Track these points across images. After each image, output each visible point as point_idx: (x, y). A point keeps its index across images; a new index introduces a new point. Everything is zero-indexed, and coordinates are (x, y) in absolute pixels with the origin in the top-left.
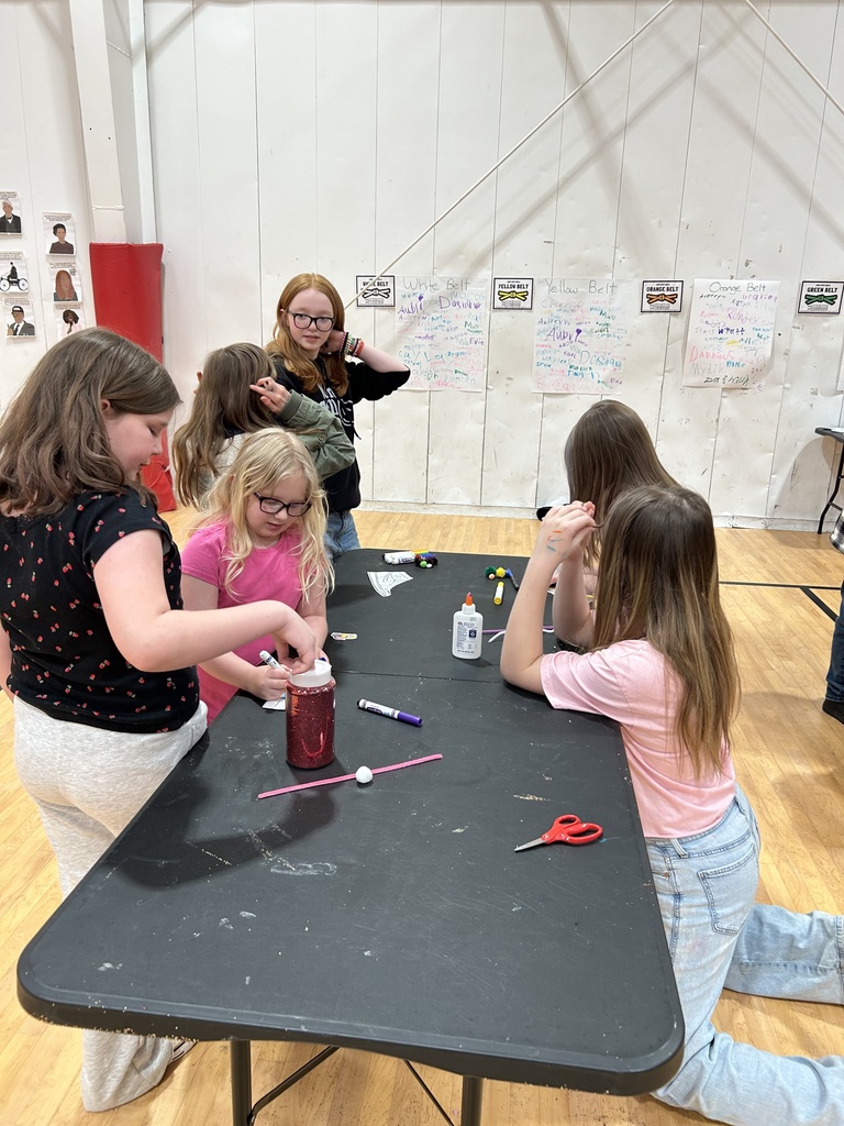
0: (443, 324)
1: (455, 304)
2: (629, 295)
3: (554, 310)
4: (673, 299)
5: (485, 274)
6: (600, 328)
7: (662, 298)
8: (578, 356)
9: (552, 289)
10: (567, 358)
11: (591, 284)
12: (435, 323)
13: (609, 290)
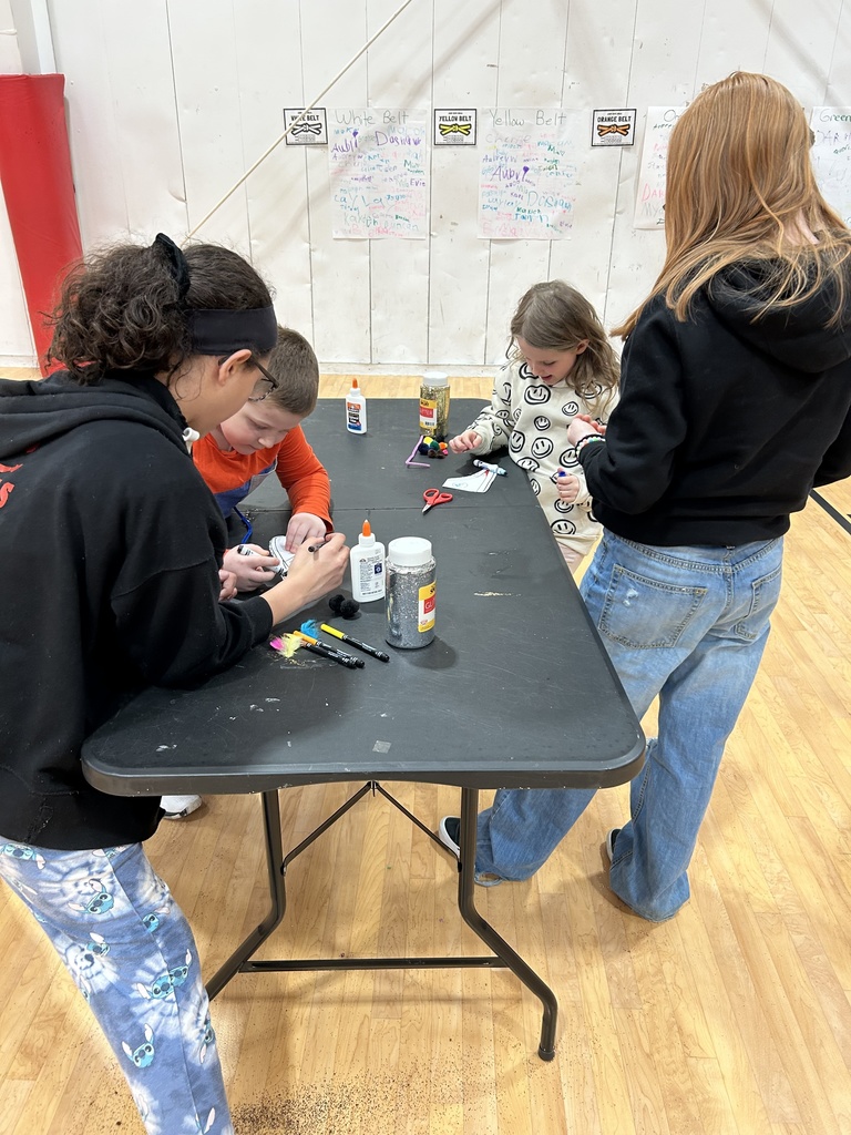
0: (381, 163)
1: (394, 140)
2: (580, 126)
3: (500, 144)
4: (625, 131)
5: (424, 105)
6: (549, 164)
7: (613, 129)
8: (526, 196)
9: (497, 121)
10: (514, 199)
11: (539, 114)
12: (373, 163)
13: (558, 120)
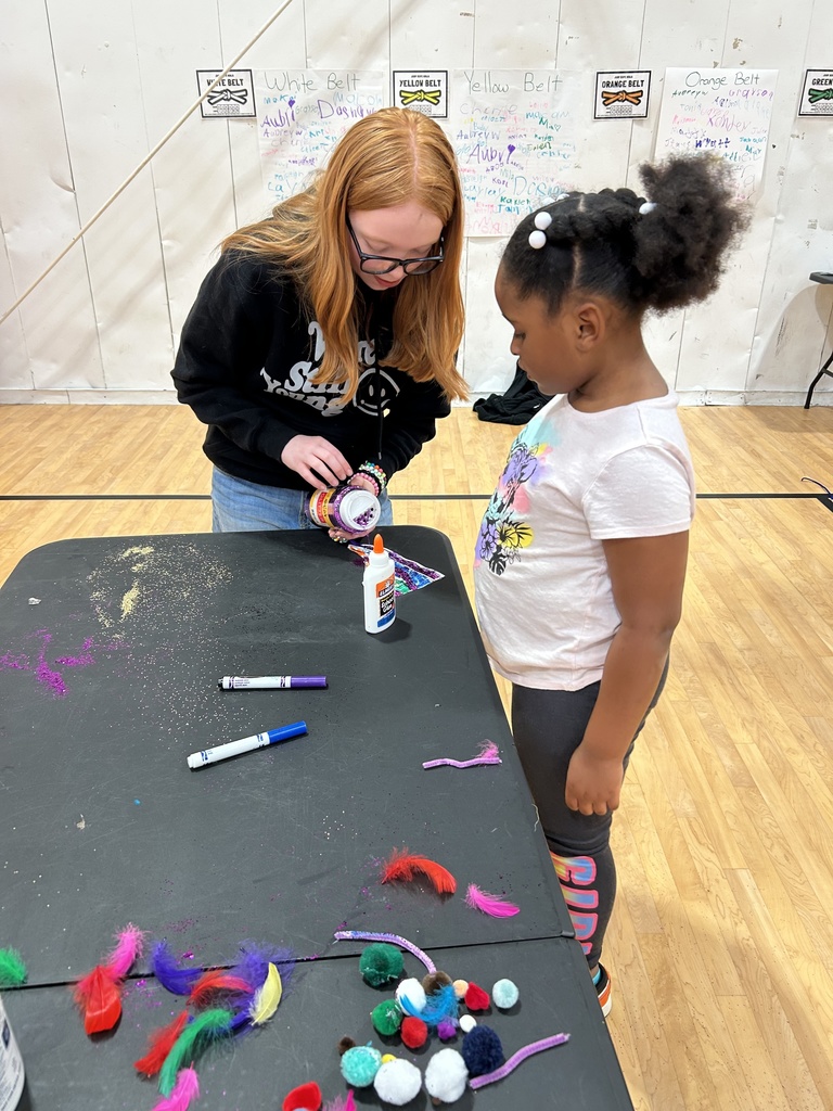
0: (327, 141)
1: (341, 111)
2: (580, 92)
3: (478, 116)
4: (636, 98)
5: (380, 65)
6: (540, 142)
7: (623, 97)
8: (511, 183)
9: (474, 87)
10: (496, 187)
11: (527, 79)
12: (315, 141)
13: (552, 85)
